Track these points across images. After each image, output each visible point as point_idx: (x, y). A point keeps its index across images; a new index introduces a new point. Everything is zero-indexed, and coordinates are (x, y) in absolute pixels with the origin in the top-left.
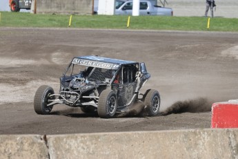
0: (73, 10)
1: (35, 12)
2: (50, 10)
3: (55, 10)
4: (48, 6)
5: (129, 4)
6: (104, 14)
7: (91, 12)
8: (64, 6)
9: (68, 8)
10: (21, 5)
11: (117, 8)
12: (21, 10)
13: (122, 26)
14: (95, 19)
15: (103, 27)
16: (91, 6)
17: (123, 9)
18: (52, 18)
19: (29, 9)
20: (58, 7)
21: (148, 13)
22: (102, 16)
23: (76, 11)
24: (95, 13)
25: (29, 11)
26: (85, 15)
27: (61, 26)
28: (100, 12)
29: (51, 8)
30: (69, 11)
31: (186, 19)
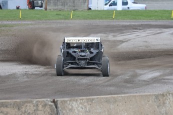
0: (74, 7)
1: (46, 9)
2: (56, 7)
3: (60, 7)
4: (55, 4)
5: (114, 2)
6: (96, 9)
7: (87, 8)
8: (67, 5)
9: (70, 6)
10: (35, 5)
11: (106, 4)
12: (36, 8)
13: (109, 18)
14: (90, 14)
15: (95, 19)
16: (87, 4)
17: (110, 5)
18: (58, 13)
19: (41, 7)
20: (62, 5)
21: (128, 8)
22: (95, 11)
23: (76, 8)
24: (90, 9)
25: (42, 8)
26: (82, 11)
27: (65, 19)
28: (93, 8)
29: (58, 6)
30: (70, 8)
31: (156, 12)
